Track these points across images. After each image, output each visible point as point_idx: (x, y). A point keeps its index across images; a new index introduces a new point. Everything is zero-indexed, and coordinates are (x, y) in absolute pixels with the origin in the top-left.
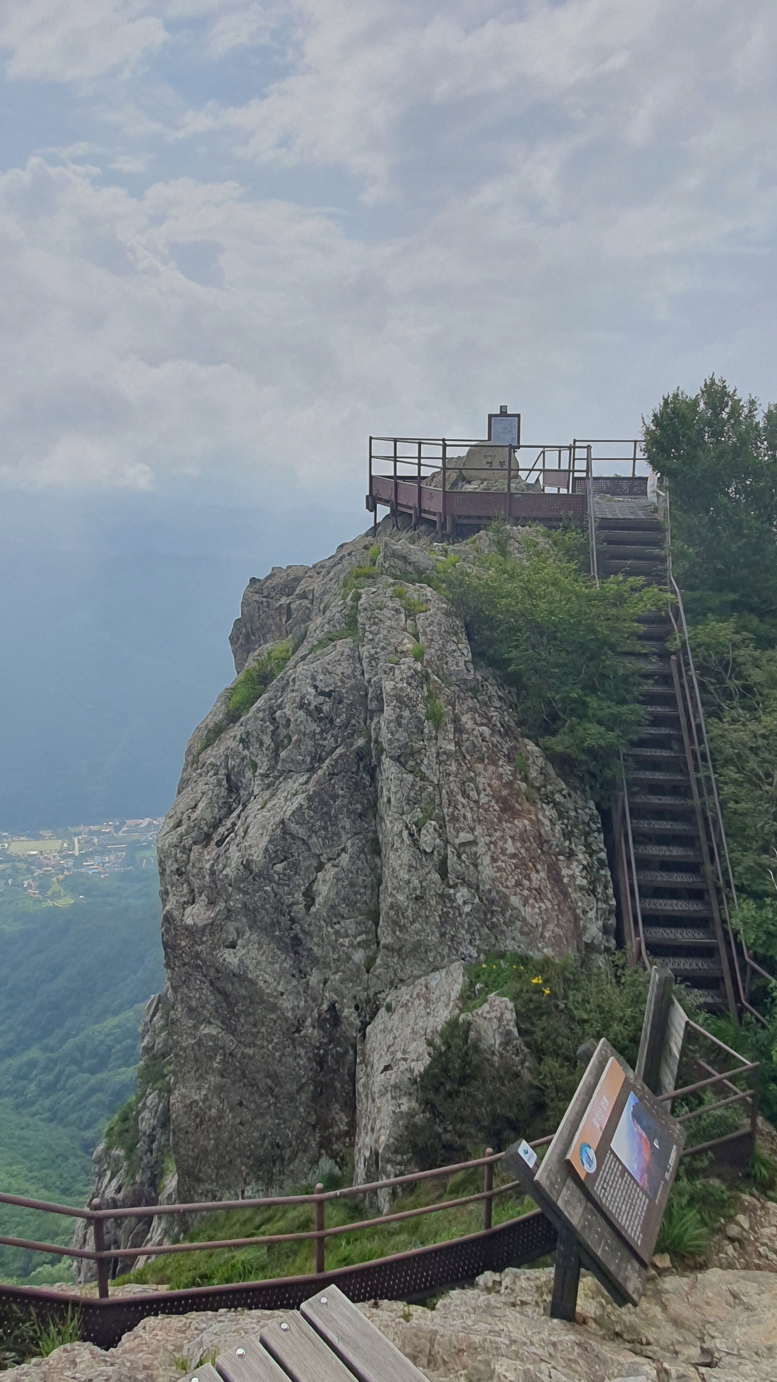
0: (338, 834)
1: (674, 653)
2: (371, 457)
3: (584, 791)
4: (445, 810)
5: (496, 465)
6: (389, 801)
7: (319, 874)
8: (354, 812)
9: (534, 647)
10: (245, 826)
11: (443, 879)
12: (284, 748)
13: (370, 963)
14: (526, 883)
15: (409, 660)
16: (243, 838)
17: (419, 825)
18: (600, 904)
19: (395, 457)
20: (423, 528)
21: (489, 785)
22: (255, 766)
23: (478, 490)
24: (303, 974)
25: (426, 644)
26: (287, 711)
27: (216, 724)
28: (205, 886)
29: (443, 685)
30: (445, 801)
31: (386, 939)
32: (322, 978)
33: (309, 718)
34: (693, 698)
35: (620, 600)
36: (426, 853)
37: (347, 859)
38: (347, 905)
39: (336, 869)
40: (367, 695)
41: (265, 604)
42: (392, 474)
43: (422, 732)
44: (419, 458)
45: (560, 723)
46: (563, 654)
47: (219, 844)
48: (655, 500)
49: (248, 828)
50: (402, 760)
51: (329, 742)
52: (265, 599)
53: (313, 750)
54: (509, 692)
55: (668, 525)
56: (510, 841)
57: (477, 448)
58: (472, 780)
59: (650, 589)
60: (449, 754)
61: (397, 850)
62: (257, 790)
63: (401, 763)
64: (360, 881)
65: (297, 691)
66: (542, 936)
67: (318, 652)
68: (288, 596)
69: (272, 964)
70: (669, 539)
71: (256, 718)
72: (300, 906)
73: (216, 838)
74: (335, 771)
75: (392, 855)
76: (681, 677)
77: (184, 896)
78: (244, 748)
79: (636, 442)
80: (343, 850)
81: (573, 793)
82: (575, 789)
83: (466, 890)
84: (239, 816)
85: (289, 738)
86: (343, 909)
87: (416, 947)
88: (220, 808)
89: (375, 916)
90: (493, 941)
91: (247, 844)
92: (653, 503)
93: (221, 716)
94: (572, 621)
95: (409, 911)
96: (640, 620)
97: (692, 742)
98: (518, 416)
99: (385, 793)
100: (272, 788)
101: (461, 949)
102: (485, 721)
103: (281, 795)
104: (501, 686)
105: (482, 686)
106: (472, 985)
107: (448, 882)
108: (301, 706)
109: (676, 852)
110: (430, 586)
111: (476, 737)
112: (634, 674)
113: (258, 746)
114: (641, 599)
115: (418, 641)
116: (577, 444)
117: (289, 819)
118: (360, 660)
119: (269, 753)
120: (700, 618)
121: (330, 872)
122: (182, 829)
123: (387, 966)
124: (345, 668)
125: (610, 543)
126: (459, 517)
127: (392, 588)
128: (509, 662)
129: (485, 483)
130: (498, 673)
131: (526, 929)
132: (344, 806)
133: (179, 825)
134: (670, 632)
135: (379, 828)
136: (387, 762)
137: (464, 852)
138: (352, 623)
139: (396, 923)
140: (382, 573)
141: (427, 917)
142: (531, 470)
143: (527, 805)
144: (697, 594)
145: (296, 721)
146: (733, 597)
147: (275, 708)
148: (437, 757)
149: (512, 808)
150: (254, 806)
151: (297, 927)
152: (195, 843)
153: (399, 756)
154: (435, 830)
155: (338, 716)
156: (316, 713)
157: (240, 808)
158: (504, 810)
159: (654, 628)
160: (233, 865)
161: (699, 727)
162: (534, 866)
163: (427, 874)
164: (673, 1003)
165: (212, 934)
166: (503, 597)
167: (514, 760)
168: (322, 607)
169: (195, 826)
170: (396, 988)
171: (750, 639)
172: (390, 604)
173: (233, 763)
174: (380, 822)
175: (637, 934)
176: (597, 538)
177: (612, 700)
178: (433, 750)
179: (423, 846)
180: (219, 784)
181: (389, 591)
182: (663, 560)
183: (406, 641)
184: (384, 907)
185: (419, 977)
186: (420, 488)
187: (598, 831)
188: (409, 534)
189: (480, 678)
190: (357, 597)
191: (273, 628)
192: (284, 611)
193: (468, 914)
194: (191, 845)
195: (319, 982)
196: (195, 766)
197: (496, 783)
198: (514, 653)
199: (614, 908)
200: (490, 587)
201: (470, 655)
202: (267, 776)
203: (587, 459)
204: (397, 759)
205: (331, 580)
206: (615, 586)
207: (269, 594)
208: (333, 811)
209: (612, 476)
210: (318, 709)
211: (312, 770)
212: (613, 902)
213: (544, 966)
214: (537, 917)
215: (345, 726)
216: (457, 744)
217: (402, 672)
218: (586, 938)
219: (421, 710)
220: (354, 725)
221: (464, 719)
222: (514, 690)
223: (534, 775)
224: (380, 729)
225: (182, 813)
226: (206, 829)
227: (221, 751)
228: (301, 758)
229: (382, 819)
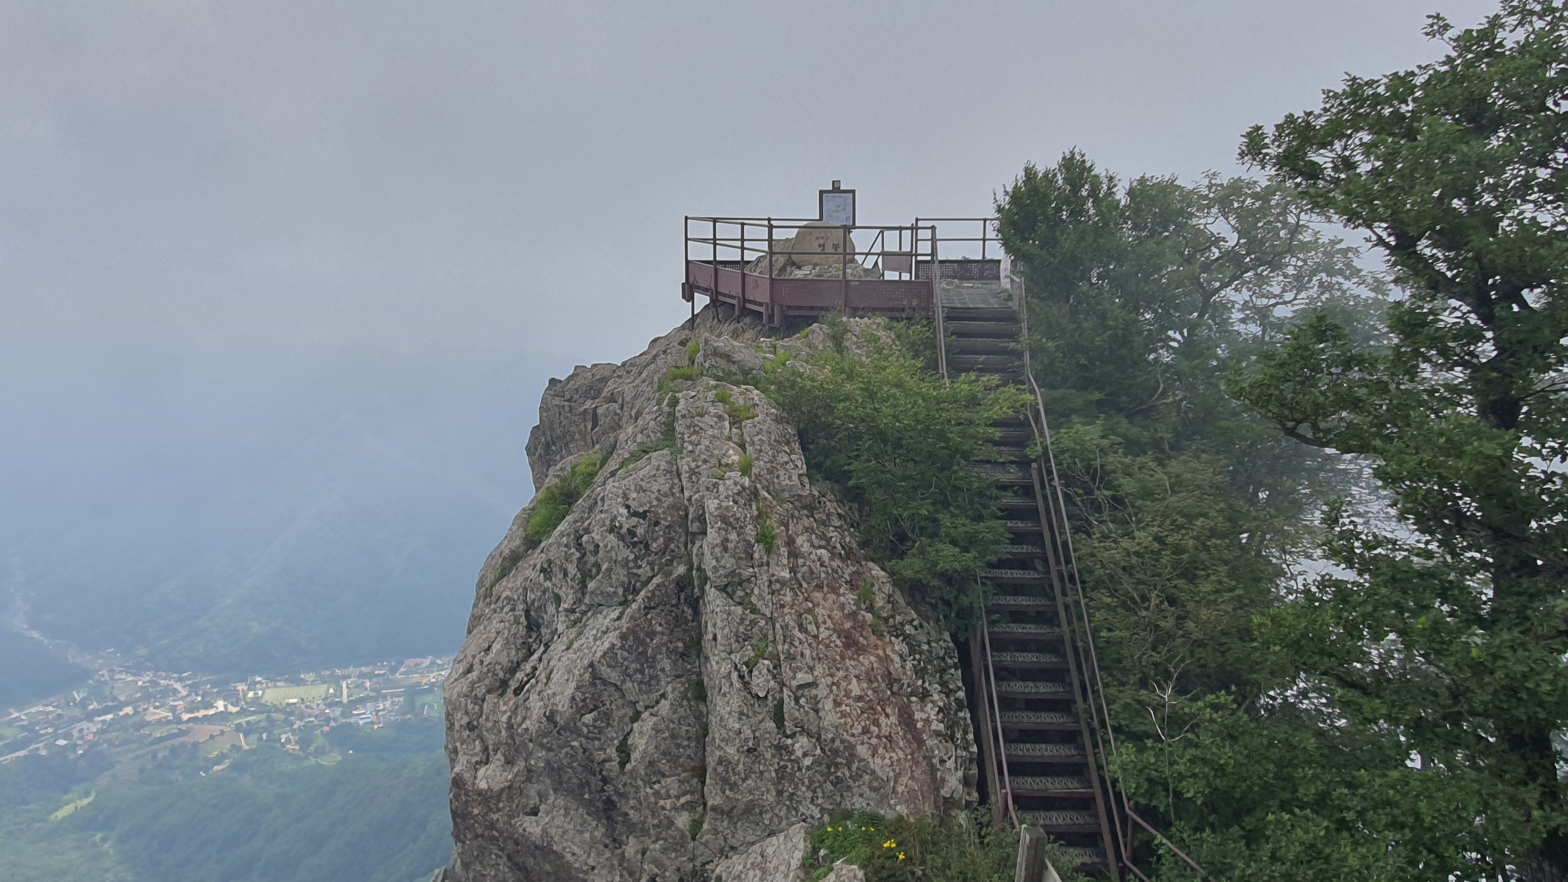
0: (656, 677)
1: (1035, 461)
2: (687, 239)
3: (937, 621)
4: (780, 647)
5: (829, 249)
6: (715, 638)
7: (635, 725)
8: (675, 651)
9: (876, 456)
10: (548, 671)
11: (778, 728)
12: (592, 578)
13: (696, 826)
14: (874, 729)
15: (735, 475)
16: (546, 684)
17: (750, 665)
18: (959, 751)
19: (715, 239)
20: (747, 320)
21: (830, 617)
22: (558, 600)
23: (810, 277)
24: (617, 843)
25: (754, 456)
26: (596, 536)
27: (512, 551)
28: (500, 743)
29: (774, 503)
30: (779, 637)
31: (714, 799)
32: (640, 847)
33: (621, 544)
34: (1058, 511)
35: (973, 402)
36: (758, 698)
37: (668, 707)
38: (668, 761)
39: (655, 719)
40: (687, 515)
41: (567, 408)
42: (712, 259)
43: (752, 558)
44: (743, 240)
45: (910, 543)
46: (911, 465)
47: (517, 691)
48: (1009, 286)
49: (551, 672)
50: (729, 589)
51: (644, 570)
52: (566, 403)
53: (626, 580)
54: (850, 509)
55: (1024, 315)
56: (854, 680)
57: (807, 230)
58: (810, 611)
59: (1006, 389)
60: (783, 583)
61: (724, 695)
62: (561, 628)
63: (727, 593)
64: (683, 733)
65: (606, 511)
66: (894, 791)
67: (630, 467)
68: (593, 399)
69: (581, 832)
70: (1025, 331)
71: (559, 545)
72: (614, 763)
73: (513, 684)
74: (652, 604)
75: (719, 701)
76: (1043, 487)
77: (476, 755)
78: (546, 579)
79: (985, 220)
80: (663, 696)
81: (925, 624)
82: (927, 619)
83: (805, 739)
84: (540, 659)
85: (598, 566)
86: (664, 765)
87: (749, 809)
88: (518, 650)
89: (700, 772)
90: (838, 799)
91: (550, 692)
92: (1006, 290)
93: (518, 542)
94: (919, 427)
95: (741, 766)
96: (995, 424)
97: (1058, 562)
98: (853, 192)
99: (710, 628)
100: (579, 625)
101: (802, 809)
102: (823, 543)
103: (590, 633)
104: (840, 502)
105: (819, 502)
106: (815, 850)
107: (785, 732)
108: (611, 530)
109: (1044, 689)
110: (757, 389)
111: (814, 561)
112: (989, 486)
113: (561, 576)
114: (996, 400)
115: (745, 452)
116: (920, 224)
117: (599, 662)
118: (679, 475)
119: (575, 585)
120: (1063, 419)
121: (647, 722)
122: (473, 675)
123: (715, 831)
124: (662, 484)
125: (960, 335)
126: (789, 307)
127: (714, 392)
128: (848, 475)
129: (818, 268)
130: (837, 486)
131: (875, 784)
132: (662, 645)
133: (470, 670)
134: (1030, 436)
135: (703, 669)
136: (712, 593)
137: (802, 695)
138: (669, 430)
139: (725, 781)
140: (702, 374)
141: (762, 773)
142: (867, 254)
143: (873, 639)
144: (1058, 393)
145: (606, 546)
146: (1097, 396)
147: (581, 532)
148: (769, 586)
149: (856, 643)
150: (558, 647)
151: (609, 788)
152: (489, 691)
153: (726, 586)
154: (769, 670)
155: (655, 540)
156: (628, 537)
157: (542, 648)
158: (847, 646)
159: (1013, 433)
160: (535, 717)
161: (1065, 544)
162: (884, 710)
163: (760, 722)
164: (1047, 867)
165: (510, 798)
166: (841, 401)
167: (858, 587)
168: (633, 413)
169: (489, 671)
170: (727, 857)
171: (1119, 444)
172: (712, 410)
173: (533, 597)
174: (705, 663)
175: (1003, 787)
176: (945, 331)
177: (967, 517)
178: (765, 578)
179: (755, 690)
180: (517, 621)
181: (711, 395)
182: (1019, 355)
183: (731, 452)
184: (711, 762)
185: (753, 843)
186: (744, 275)
187: (956, 667)
188: (732, 327)
189: (817, 494)
190: (674, 402)
191: (577, 436)
192: (589, 417)
193: (808, 768)
194: (484, 695)
195: (636, 853)
196: (488, 600)
197: (837, 614)
198: (855, 465)
199: (975, 756)
200: (825, 390)
201: (805, 467)
202: (572, 611)
203: (932, 240)
204: (723, 589)
205: (643, 382)
206: (965, 386)
207: (572, 397)
208: (650, 651)
209: (959, 258)
210: (631, 533)
211: (625, 603)
212: (975, 749)
213: (898, 827)
214: (888, 769)
215: (663, 552)
216: (792, 570)
217: (727, 489)
218: (945, 792)
219: (750, 532)
220: (673, 551)
221: (800, 540)
222: (856, 506)
223: (881, 604)
224: (703, 554)
225: (474, 657)
226: (501, 675)
227: (518, 583)
228: (612, 590)
229: (707, 658)
